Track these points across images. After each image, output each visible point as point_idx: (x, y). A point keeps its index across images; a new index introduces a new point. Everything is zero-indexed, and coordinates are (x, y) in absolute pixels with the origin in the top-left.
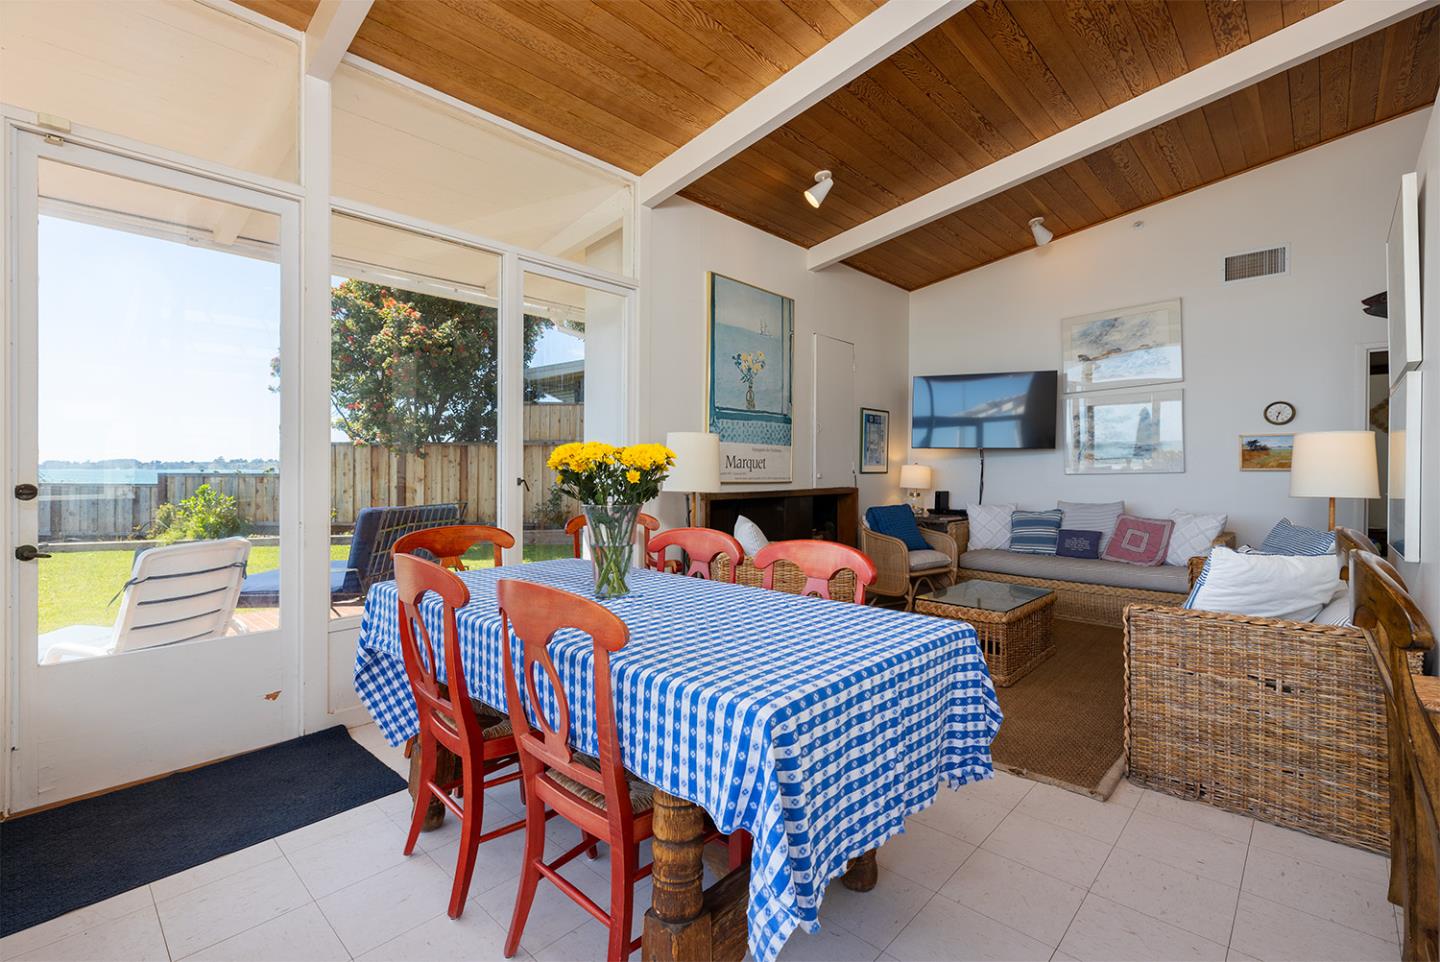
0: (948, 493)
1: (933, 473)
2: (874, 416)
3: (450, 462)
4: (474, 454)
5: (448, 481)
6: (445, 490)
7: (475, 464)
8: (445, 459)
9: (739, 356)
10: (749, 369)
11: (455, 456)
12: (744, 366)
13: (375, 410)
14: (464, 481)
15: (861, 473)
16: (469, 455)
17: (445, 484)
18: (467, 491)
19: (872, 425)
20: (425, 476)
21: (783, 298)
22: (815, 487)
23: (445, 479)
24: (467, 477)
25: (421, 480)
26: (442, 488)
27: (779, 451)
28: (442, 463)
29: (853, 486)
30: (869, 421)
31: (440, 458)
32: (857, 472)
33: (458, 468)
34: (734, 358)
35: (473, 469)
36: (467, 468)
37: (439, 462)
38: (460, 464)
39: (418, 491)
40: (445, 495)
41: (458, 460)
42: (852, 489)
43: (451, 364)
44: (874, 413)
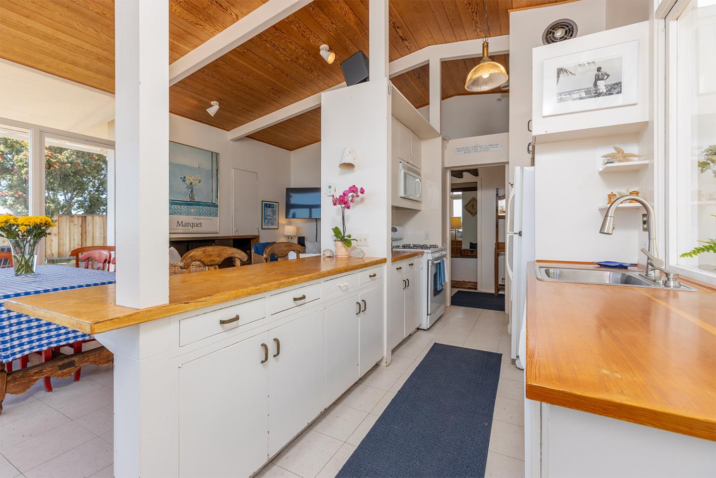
0: (304, 237)
1: (298, 229)
2: (269, 204)
3: (75, 225)
4: (90, 220)
5: (74, 235)
6: (72, 240)
7: (91, 226)
8: (72, 224)
9: (185, 177)
10: (191, 183)
11: (78, 221)
12: (188, 182)
13: (17, 196)
14: (84, 236)
15: (262, 229)
16: (87, 221)
17: (72, 237)
18: (86, 240)
19: (268, 208)
20: (59, 233)
21: (212, 152)
22: (233, 235)
23: (72, 235)
24: (86, 233)
25: (56, 235)
26: (70, 239)
27: (211, 219)
28: (70, 225)
29: (258, 235)
30: (266, 206)
31: (68, 223)
32: (260, 228)
33: (80, 228)
34: (181, 178)
35: (89, 228)
36: (86, 228)
37: (68, 225)
38: (81, 226)
39: (54, 241)
40: (72, 242)
41: (80, 224)
42: (257, 236)
43: (71, 173)
44: (269, 203)
